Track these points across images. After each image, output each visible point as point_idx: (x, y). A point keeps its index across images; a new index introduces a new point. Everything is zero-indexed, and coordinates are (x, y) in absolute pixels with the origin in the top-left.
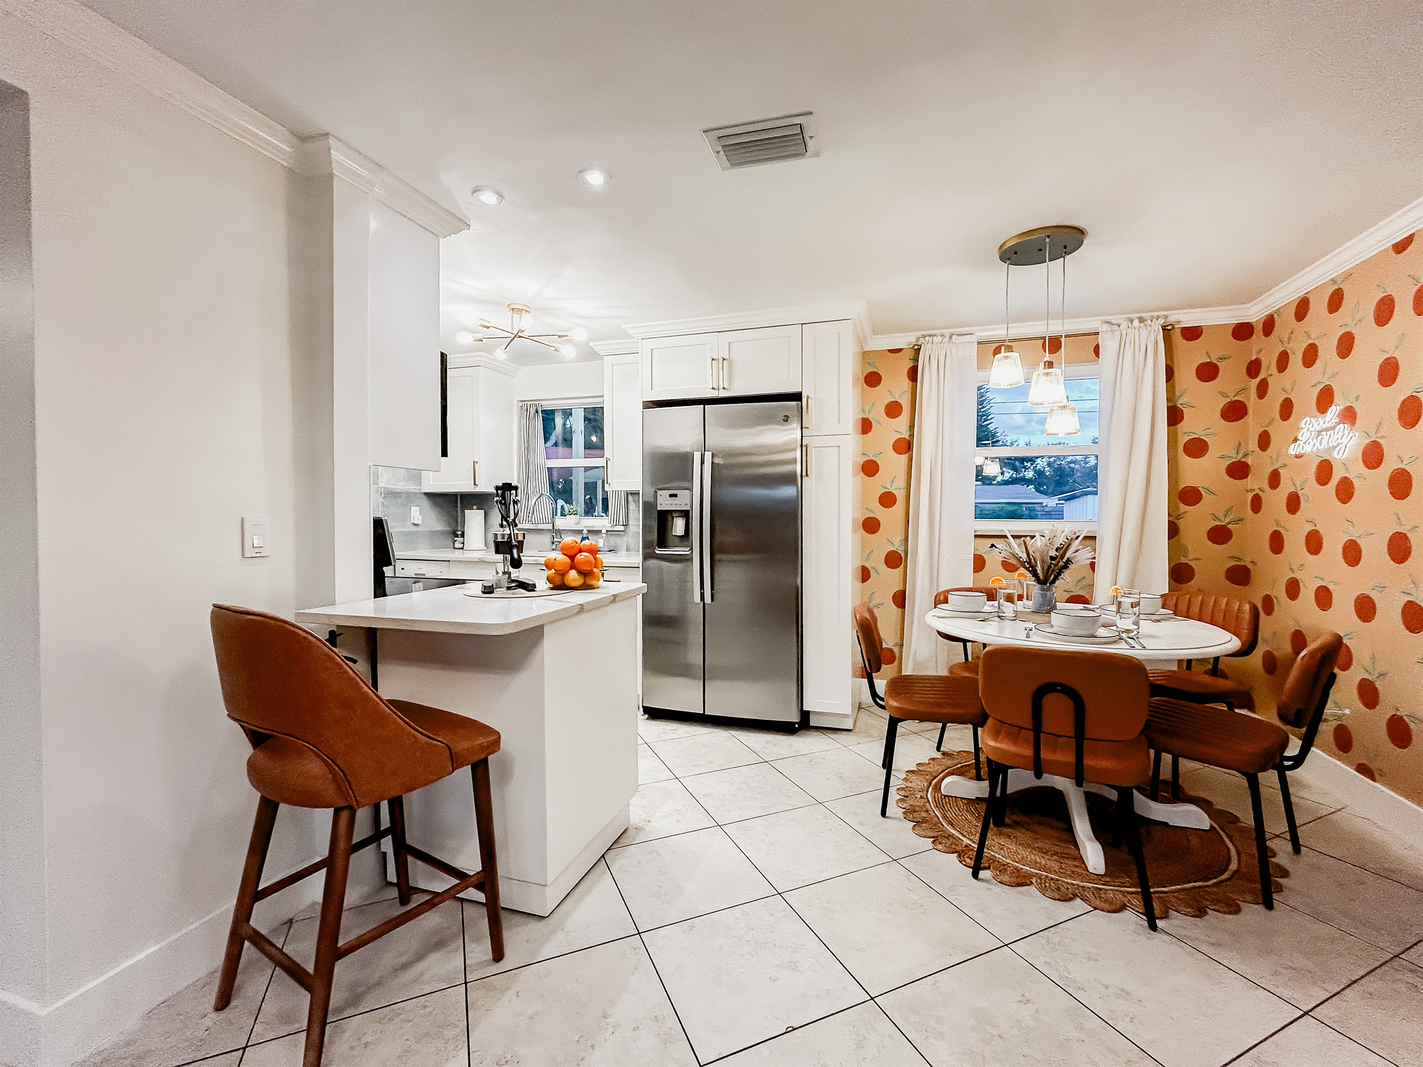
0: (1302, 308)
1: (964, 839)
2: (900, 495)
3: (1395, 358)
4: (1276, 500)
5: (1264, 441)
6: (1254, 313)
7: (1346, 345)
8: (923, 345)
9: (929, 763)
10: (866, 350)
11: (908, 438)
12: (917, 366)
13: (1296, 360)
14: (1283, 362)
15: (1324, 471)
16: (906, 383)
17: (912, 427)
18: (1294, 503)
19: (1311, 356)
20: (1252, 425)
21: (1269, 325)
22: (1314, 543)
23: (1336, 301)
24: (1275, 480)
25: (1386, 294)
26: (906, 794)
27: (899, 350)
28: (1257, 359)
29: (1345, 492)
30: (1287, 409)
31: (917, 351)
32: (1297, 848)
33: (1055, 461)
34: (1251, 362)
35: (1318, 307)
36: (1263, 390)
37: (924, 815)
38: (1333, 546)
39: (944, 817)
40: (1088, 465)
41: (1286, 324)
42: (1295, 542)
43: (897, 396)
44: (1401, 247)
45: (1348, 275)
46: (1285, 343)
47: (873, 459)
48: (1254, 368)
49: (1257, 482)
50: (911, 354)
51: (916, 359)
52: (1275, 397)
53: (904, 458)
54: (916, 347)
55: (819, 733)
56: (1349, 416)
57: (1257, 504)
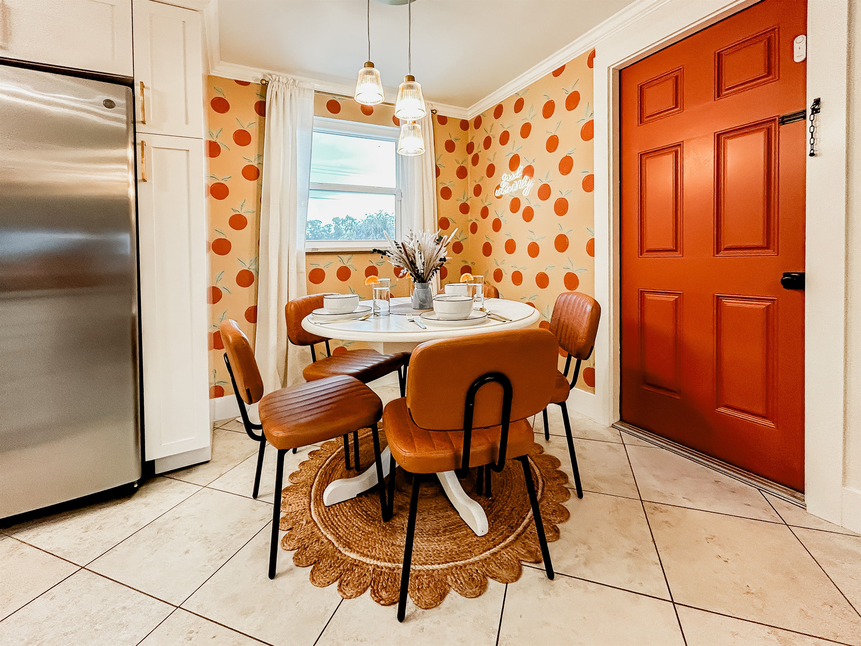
0: (498, 111)
1: (368, 560)
2: (250, 218)
3: (556, 136)
4: (485, 225)
5: (478, 191)
6: (470, 115)
7: (526, 130)
8: (270, 82)
9: (301, 470)
10: (212, 74)
11: (256, 166)
12: (265, 103)
13: (496, 142)
14: (488, 143)
15: (515, 205)
16: (255, 116)
17: (260, 156)
18: (497, 225)
19: (505, 138)
20: (471, 182)
21: (478, 122)
22: (510, 247)
23: (519, 105)
24: (485, 213)
25: (549, 100)
26: (290, 527)
27: (247, 84)
28: (471, 142)
29: (528, 215)
30: (491, 170)
31: (264, 86)
32: (547, 437)
33: (314, 230)
34: (468, 144)
35: (509, 109)
36: (475, 160)
37: (317, 547)
38: (522, 248)
39: (339, 538)
40: (330, 233)
41: (489, 121)
42: (498, 248)
43: (245, 127)
44: (557, 73)
45: (527, 90)
46: (489, 132)
47: (223, 182)
48: (470, 148)
49: (474, 215)
50: (258, 90)
51: (263, 94)
52: (483, 165)
53: (253, 184)
54: (264, 82)
55: (168, 480)
56: (529, 171)
57: (474, 228)
